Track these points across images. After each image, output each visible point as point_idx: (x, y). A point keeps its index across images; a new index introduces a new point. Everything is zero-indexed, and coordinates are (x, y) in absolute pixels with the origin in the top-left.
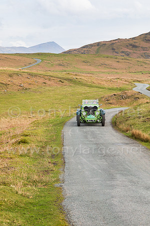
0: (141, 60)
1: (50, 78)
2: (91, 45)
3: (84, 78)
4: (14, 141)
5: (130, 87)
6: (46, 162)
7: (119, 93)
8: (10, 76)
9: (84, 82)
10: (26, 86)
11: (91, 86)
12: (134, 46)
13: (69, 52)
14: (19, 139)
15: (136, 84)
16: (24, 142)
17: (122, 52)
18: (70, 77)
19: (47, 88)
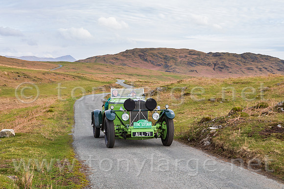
0: (121, 66)
1: (67, 76)
2: (92, 58)
3: (87, 76)
4: (45, 110)
5: (114, 82)
6: (64, 122)
7: (108, 85)
8: (44, 74)
9: (88, 78)
10: (53, 80)
11: (91, 81)
12: (117, 59)
13: (79, 61)
14: (48, 109)
15: (118, 80)
16: (51, 111)
17: (110, 62)
18: (79, 75)
19: (66, 81)
